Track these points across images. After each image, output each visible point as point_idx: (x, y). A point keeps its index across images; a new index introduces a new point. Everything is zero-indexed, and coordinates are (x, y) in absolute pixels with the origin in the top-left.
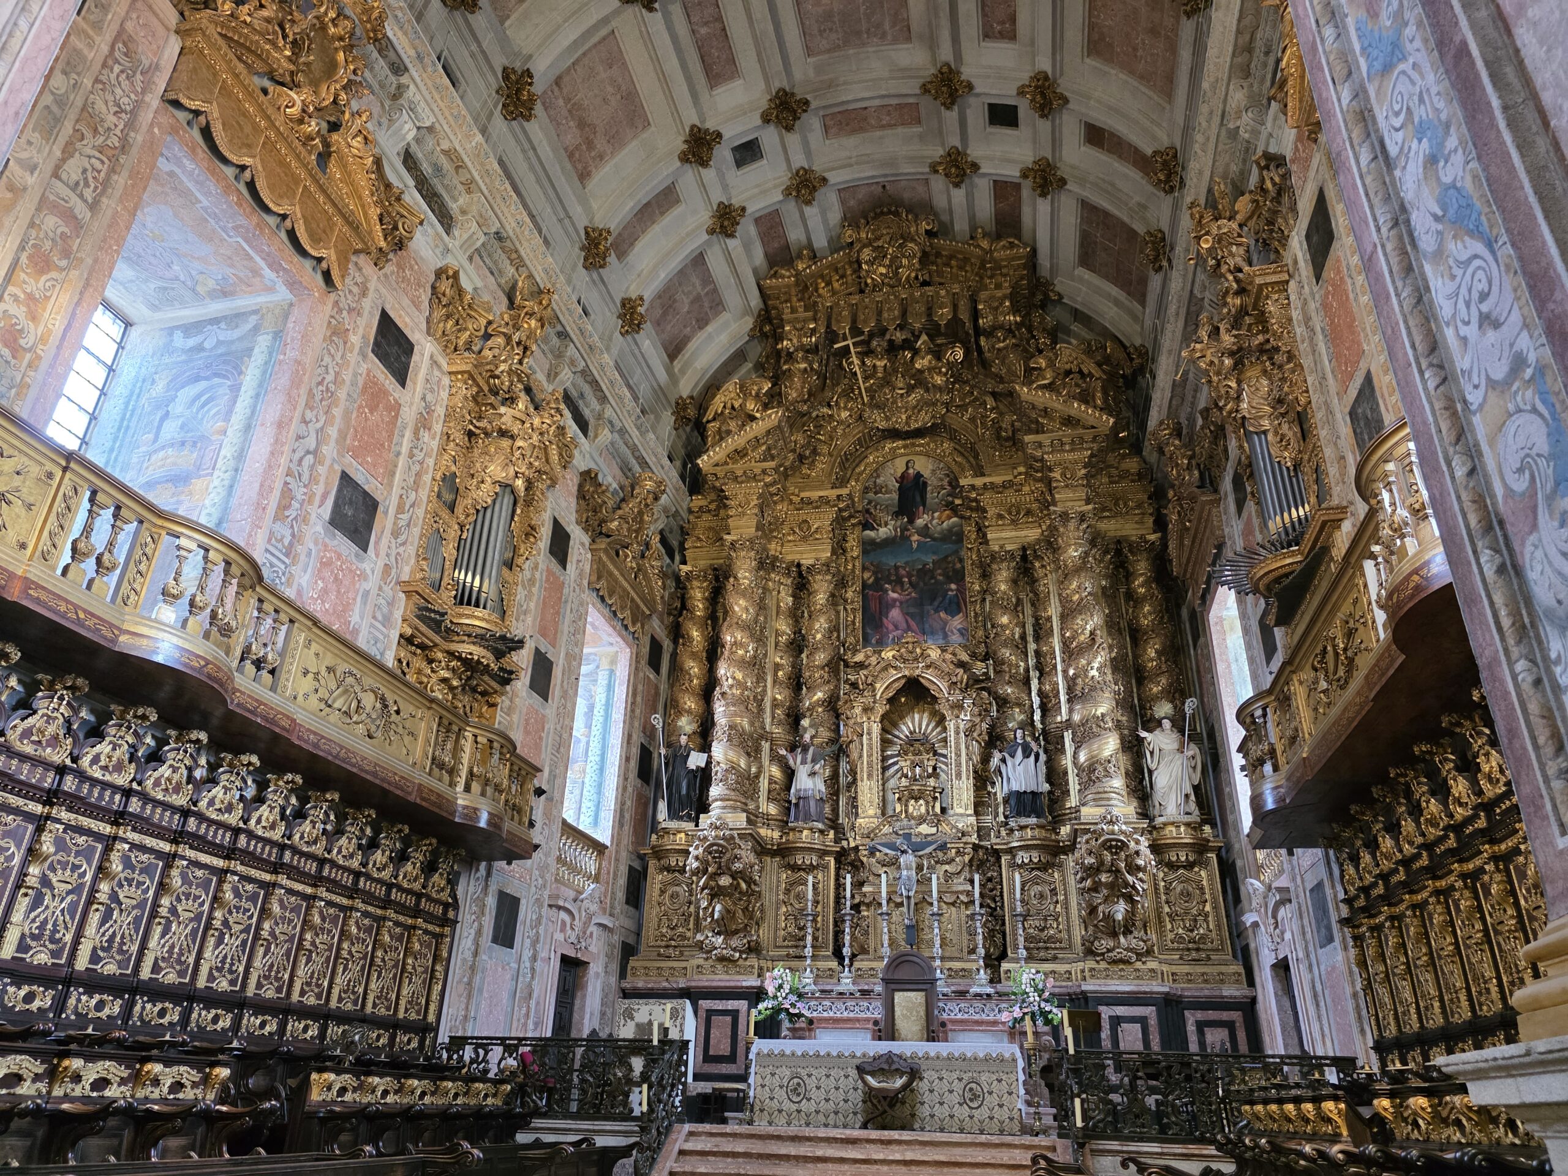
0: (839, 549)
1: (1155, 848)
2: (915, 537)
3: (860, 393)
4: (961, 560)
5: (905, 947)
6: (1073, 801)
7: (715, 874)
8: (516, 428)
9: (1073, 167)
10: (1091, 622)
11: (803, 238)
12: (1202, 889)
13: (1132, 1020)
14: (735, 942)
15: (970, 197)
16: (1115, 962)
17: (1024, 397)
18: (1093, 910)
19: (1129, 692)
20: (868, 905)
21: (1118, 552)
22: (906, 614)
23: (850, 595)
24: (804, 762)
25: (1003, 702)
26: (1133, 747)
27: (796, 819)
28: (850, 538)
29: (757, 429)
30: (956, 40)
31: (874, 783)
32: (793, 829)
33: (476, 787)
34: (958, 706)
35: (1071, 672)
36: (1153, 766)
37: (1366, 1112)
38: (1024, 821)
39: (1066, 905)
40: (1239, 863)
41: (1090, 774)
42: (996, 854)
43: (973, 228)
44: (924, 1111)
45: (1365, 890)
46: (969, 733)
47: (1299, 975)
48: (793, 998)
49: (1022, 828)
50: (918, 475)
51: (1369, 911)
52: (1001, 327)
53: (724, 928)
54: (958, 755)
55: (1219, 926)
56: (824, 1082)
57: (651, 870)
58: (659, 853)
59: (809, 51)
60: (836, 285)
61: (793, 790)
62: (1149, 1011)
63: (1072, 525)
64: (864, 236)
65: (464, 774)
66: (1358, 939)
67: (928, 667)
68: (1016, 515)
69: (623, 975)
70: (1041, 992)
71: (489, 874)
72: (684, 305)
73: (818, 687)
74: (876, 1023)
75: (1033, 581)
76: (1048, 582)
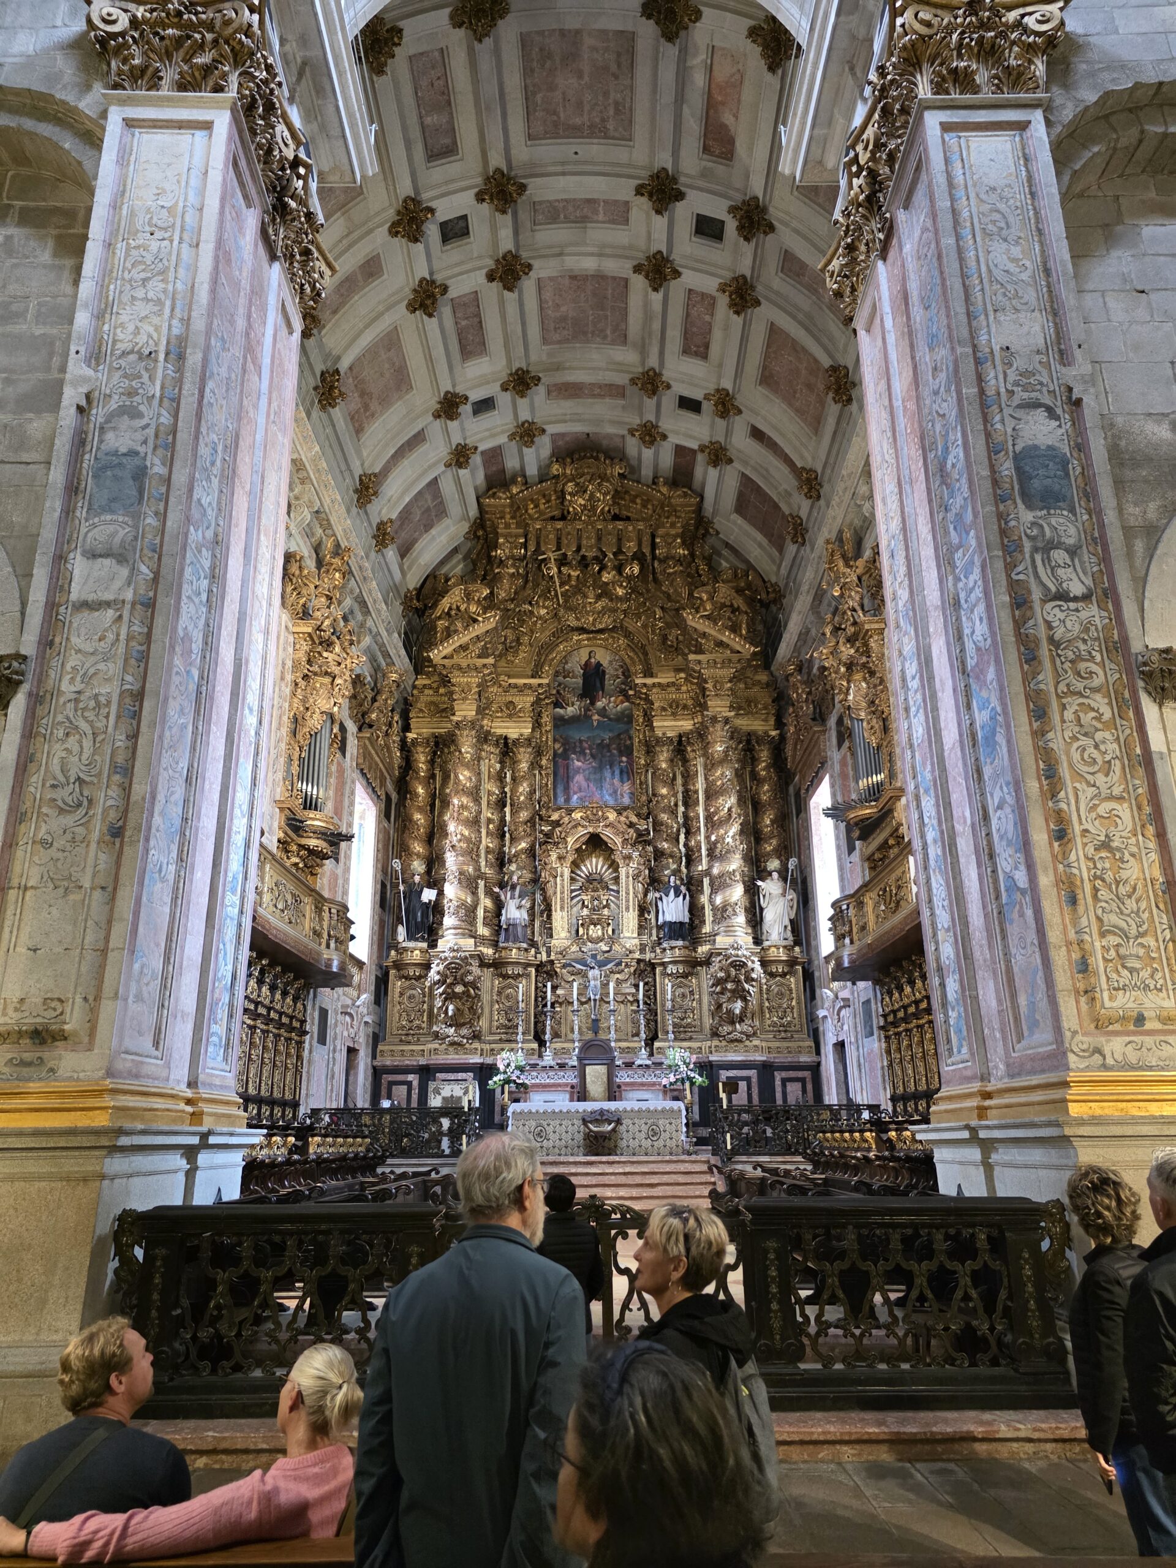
0: (537, 725)
1: (764, 963)
2: (596, 717)
3: (556, 595)
4: (631, 738)
5: (589, 1035)
6: (707, 929)
7: (452, 984)
8: (336, 670)
9: (739, 451)
10: (729, 802)
11: (517, 466)
12: (791, 990)
13: (742, 1079)
14: (464, 1031)
15: (656, 455)
16: (732, 1041)
17: (690, 623)
18: (719, 1006)
19: (749, 849)
20: (561, 1004)
21: (748, 742)
22: (587, 780)
23: (544, 762)
24: (512, 897)
25: (659, 854)
26: (752, 891)
27: (507, 940)
28: (544, 715)
29: (479, 629)
30: (662, 353)
31: (565, 914)
32: (505, 948)
33: (332, 944)
34: (628, 858)
35: (713, 838)
36: (763, 905)
37: (884, 1137)
38: (674, 943)
39: (700, 1001)
40: (816, 974)
41: (722, 913)
42: (653, 966)
43: (656, 477)
44: (623, 1144)
45: (894, 1012)
46: (636, 877)
47: (851, 1052)
48: (518, 1073)
49: (672, 948)
50: (599, 664)
51: (895, 1024)
52: (673, 558)
53: (455, 1022)
54: (628, 894)
55: (800, 1015)
56: (558, 1128)
57: (391, 978)
58: (398, 966)
59: (545, 341)
60: (542, 507)
61: (503, 918)
62: (752, 1073)
63: (718, 726)
64: (568, 472)
65: (325, 936)
66: (887, 1038)
67: (606, 826)
68: (675, 709)
69: (374, 1057)
70: (687, 1065)
71: (315, 996)
72: (417, 515)
73: (522, 838)
74: (573, 1087)
75: (685, 761)
76: (699, 764)
